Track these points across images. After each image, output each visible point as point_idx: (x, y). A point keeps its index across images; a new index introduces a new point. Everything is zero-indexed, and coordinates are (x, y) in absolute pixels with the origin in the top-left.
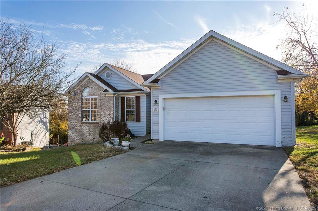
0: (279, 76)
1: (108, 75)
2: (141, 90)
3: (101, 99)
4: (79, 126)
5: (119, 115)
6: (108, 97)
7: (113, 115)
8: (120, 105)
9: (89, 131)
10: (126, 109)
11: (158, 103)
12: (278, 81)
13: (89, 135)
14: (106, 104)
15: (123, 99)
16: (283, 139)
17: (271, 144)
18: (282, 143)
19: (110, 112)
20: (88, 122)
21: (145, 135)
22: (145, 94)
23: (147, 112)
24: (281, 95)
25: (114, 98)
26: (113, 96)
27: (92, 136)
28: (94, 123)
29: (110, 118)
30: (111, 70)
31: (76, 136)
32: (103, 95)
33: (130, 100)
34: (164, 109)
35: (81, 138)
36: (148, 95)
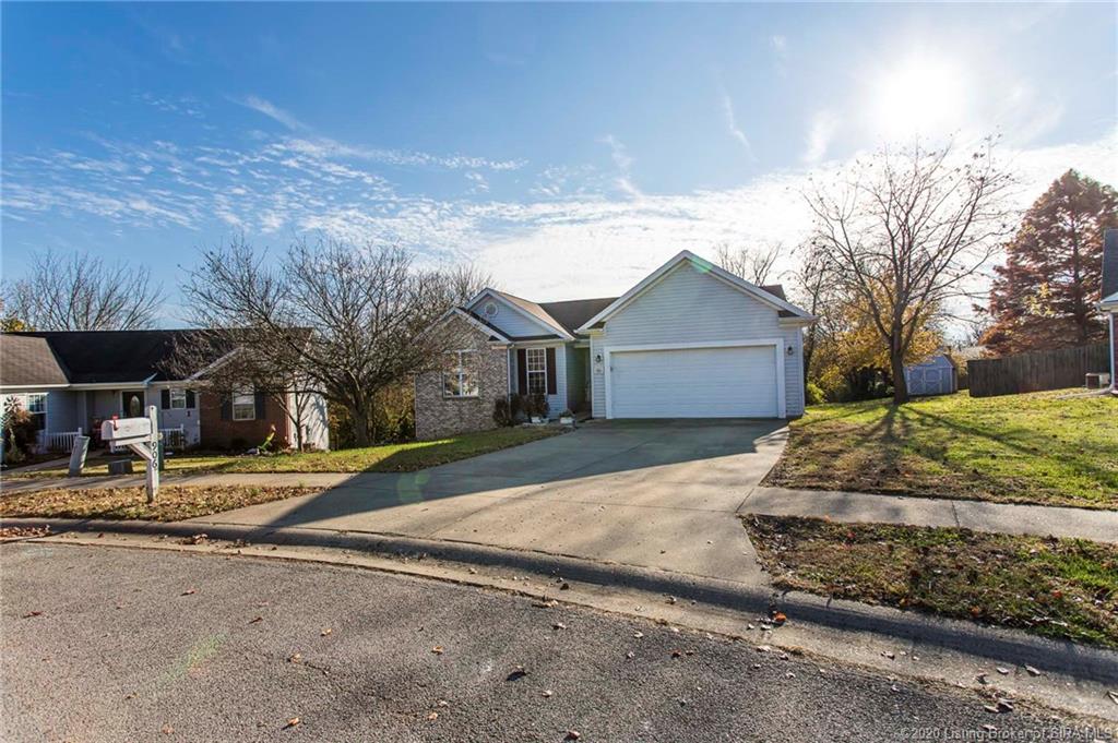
0: (781, 319)
1: (491, 311)
2: (556, 336)
3: (483, 355)
4: (438, 406)
5: (516, 383)
6: (496, 350)
7: (507, 382)
8: (517, 364)
9: (461, 413)
10: (528, 372)
11: (603, 360)
12: (780, 326)
13: (461, 422)
14: (493, 363)
15: (521, 353)
16: (789, 406)
17: (772, 414)
18: (786, 411)
20: (457, 396)
22: (564, 344)
24: (785, 345)
25: (508, 352)
26: (506, 348)
29: (501, 387)
30: (497, 301)
31: (432, 424)
33: (536, 354)
34: (612, 369)
35: (445, 426)
36: (569, 346)
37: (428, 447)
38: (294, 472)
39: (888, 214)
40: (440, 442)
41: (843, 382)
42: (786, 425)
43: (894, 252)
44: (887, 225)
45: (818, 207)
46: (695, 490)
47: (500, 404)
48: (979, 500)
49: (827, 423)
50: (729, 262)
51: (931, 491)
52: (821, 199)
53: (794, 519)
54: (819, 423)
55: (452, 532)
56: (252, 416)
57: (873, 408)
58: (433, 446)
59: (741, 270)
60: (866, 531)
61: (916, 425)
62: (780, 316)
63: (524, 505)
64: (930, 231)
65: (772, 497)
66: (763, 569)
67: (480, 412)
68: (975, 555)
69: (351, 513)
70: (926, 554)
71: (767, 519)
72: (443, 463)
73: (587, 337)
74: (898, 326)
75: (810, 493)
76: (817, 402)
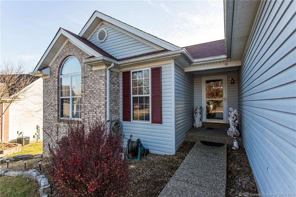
1: (102, 36)
3: (85, 77)
5: (119, 108)
6: (96, 71)
7: (106, 107)
8: (121, 88)
10: (132, 96)
14: (93, 86)
15: (127, 76)
19: (100, 101)
21: (173, 153)
22: (172, 61)
23: (177, 99)
25: (108, 72)
26: (105, 68)
29: (100, 113)
30: (107, 25)
32: (88, 69)
33: (141, 77)
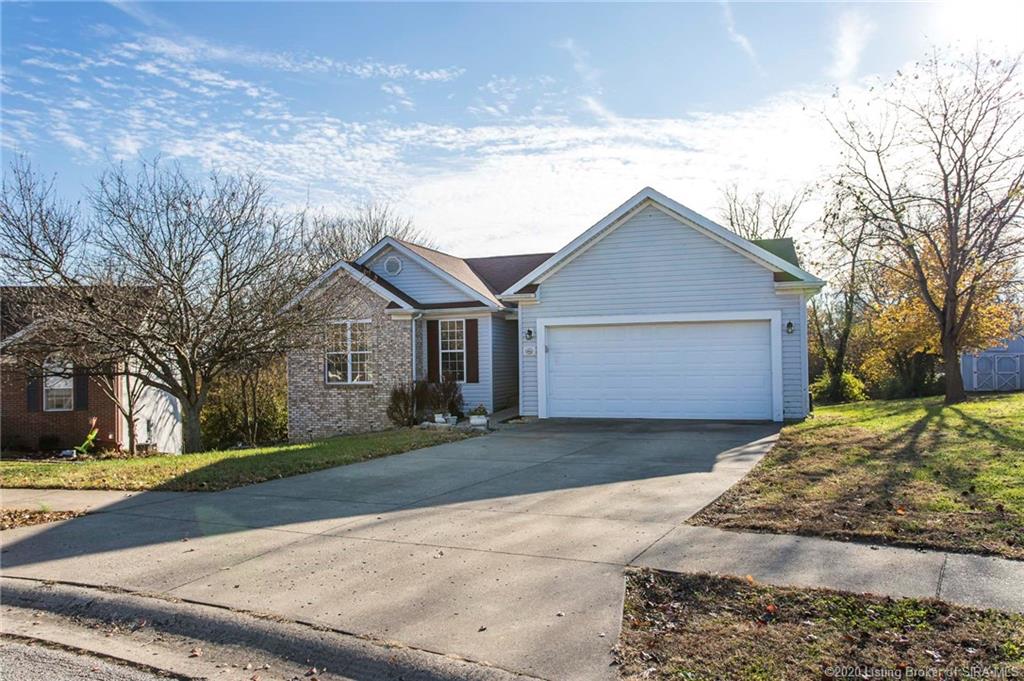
1: (393, 267)
2: (478, 304)
3: (378, 327)
4: (318, 396)
5: (422, 367)
6: (397, 321)
7: (412, 365)
8: (426, 341)
9: (348, 406)
10: (441, 351)
11: (536, 337)
12: (778, 293)
13: (349, 418)
14: (392, 339)
15: (432, 326)
16: (787, 404)
17: (764, 416)
18: (784, 412)
19: (403, 358)
20: (344, 383)
21: (492, 412)
22: (490, 314)
24: (782, 319)
25: (414, 323)
26: (410, 318)
27: (355, 418)
28: (361, 387)
29: (403, 372)
30: (401, 254)
31: (310, 420)
32: (384, 317)
33: (452, 327)
34: (547, 350)
35: (326, 424)
36: (497, 317)
37: (269, 455)
38: (58, 487)
39: (940, 144)
40: (292, 448)
41: (891, 371)
42: (776, 433)
43: (947, 197)
44: (939, 159)
45: (848, 134)
46: (590, 528)
47: (398, 396)
48: (986, 553)
49: (832, 431)
50: (738, 208)
51: (920, 539)
52: (851, 123)
53: (703, 578)
54: (822, 430)
55: (203, 587)
56: (69, 406)
57: (909, 410)
58: (275, 454)
59: (755, 220)
60: (798, 602)
61: (952, 435)
62: (776, 281)
63: (334, 546)
64: (993, 167)
65: (690, 543)
66: (615, 663)
67: (375, 405)
68: (936, 647)
69: (80, 554)
70: (862, 645)
71: (666, 577)
72: (269, 479)
73: (515, 305)
74: (952, 297)
75: (749, 536)
76: (855, 399)
